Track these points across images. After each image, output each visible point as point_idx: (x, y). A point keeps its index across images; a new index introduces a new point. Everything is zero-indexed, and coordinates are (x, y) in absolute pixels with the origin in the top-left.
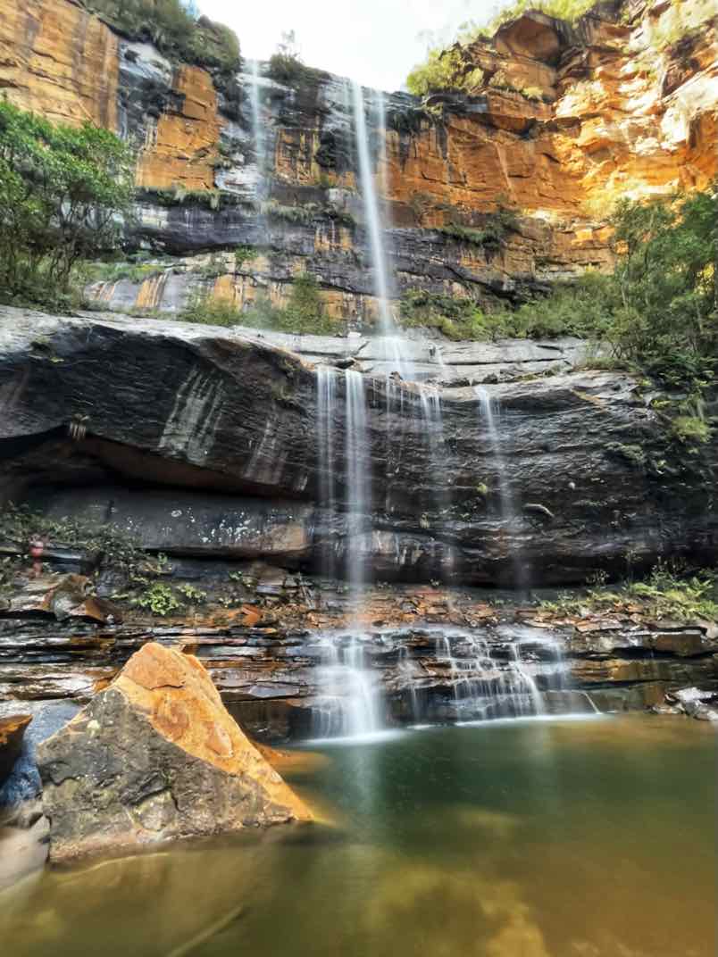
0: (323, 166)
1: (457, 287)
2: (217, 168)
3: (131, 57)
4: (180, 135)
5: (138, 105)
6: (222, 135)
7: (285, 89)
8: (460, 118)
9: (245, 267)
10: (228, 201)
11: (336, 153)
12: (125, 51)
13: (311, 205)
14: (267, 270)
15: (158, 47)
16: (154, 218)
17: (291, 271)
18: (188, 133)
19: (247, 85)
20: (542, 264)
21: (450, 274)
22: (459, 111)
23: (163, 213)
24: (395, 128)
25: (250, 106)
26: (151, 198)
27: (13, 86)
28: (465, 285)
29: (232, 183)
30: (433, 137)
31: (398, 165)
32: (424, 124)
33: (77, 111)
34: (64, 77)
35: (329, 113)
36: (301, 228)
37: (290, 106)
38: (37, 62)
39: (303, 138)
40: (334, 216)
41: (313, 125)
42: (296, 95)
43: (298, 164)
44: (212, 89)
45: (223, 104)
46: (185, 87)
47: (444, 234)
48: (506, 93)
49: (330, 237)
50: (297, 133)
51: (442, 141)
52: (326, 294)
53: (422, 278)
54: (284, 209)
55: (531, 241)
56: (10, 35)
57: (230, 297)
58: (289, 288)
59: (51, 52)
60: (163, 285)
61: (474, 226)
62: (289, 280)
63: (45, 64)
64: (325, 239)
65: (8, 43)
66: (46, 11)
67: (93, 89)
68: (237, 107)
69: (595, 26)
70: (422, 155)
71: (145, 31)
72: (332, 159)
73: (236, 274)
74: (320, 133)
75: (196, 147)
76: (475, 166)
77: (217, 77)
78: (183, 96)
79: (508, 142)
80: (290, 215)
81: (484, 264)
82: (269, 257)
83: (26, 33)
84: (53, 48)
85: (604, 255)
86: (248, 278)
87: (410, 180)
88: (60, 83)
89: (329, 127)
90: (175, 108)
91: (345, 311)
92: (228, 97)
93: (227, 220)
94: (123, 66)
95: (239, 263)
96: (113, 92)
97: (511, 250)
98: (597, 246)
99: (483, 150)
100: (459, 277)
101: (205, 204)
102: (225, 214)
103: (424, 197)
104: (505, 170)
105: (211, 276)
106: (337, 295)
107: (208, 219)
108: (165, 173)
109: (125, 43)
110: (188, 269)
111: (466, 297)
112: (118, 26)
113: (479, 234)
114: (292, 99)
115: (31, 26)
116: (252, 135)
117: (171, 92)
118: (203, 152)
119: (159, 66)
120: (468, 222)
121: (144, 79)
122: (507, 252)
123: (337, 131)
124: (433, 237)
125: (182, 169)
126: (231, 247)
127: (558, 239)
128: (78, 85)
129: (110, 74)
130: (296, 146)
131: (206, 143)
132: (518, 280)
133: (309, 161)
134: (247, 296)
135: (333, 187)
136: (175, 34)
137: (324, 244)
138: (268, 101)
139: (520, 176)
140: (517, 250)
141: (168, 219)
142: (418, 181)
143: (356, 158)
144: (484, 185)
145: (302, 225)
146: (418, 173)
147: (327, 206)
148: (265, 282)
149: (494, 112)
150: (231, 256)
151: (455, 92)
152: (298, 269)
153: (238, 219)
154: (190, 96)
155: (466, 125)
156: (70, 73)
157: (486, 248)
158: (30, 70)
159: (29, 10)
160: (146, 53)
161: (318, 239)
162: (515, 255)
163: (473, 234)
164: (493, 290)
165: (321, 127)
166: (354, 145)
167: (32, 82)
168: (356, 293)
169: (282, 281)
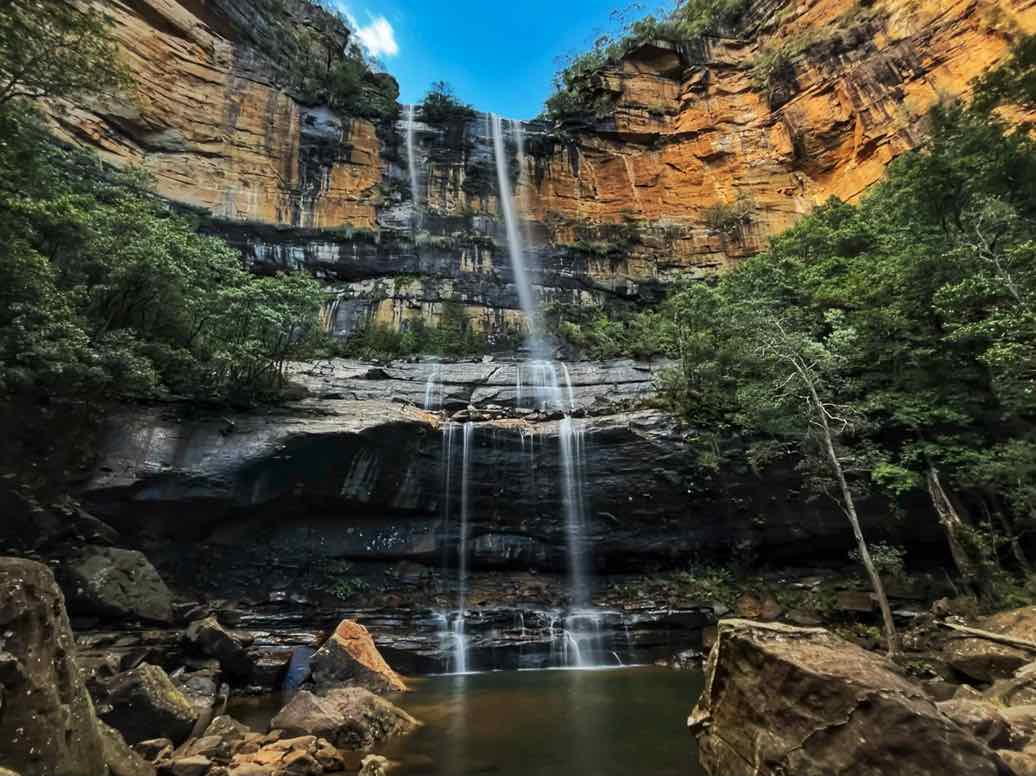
0: (469, 195)
1: (585, 295)
2: (379, 208)
3: (311, 121)
4: (349, 178)
5: (316, 159)
6: (383, 175)
7: (435, 131)
8: (590, 138)
9: (403, 291)
10: (388, 236)
11: (481, 181)
12: (305, 117)
13: (457, 234)
14: (421, 293)
15: (333, 109)
16: (327, 253)
17: (440, 292)
18: (355, 176)
19: (404, 130)
20: (665, 268)
21: (577, 283)
22: (591, 132)
23: (336, 249)
24: (532, 154)
25: (405, 147)
26: (327, 237)
27: (220, 157)
28: (591, 293)
29: (392, 221)
30: (566, 158)
31: (534, 187)
32: (557, 148)
33: (268, 170)
34: (258, 145)
35: (473, 148)
36: (450, 255)
37: (439, 145)
38: (237, 136)
39: (451, 172)
40: (477, 241)
41: (460, 160)
42: (444, 135)
43: (448, 194)
44: (375, 138)
45: (383, 149)
46: (353, 139)
47: (572, 249)
48: (632, 111)
49: (473, 261)
50: (445, 168)
51: (574, 161)
52: (471, 310)
53: (553, 289)
54: (435, 239)
55: (652, 250)
56: (218, 119)
57: (390, 320)
58: (439, 305)
59: (248, 128)
60: (336, 312)
61: (601, 239)
62: (440, 300)
63: (244, 137)
64: (469, 261)
65: (217, 125)
66: (244, 95)
67: (280, 152)
68: (395, 151)
69: (714, 43)
70: (556, 176)
71: (321, 97)
72: (477, 188)
73: (395, 298)
74: (466, 166)
75: (362, 188)
76: (605, 178)
77: (379, 127)
78: (351, 147)
79: (635, 153)
80: (439, 243)
81: (608, 273)
82: (422, 282)
83: (230, 116)
84: (250, 125)
85: (719, 258)
86: (405, 301)
87: (545, 198)
88: (255, 149)
89: (474, 159)
90: (345, 158)
91: (486, 324)
92: (388, 144)
93: (387, 252)
94: (305, 131)
95: (397, 288)
96: (296, 151)
97: (634, 258)
98: (713, 250)
99: (613, 163)
100: (587, 285)
101: (370, 240)
102: (385, 247)
103: (556, 216)
104: (632, 180)
105: (374, 302)
106: (480, 310)
107: (373, 252)
108: (336, 215)
109: (306, 110)
110: (356, 294)
111: (592, 304)
112: (300, 97)
113: (604, 245)
114: (442, 139)
115: (234, 109)
116: (408, 173)
117: (341, 145)
118: (366, 193)
119: (332, 124)
120: (595, 235)
121: (321, 138)
122: (630, 260)
123: (480, 163)
124: (563, 252)
125: (351, 210)
126: (391, 275)
127: (677, 245)
128: (269, 150)
129: (294, 137)
130: (445, 178)
131: (371, 182)
132: (641, 284)
133: (456, 190)
134: (404, 317)
135: (476, 215)
136: (345, 96)
137: (467, 266)
138: (421, 143)
139: (645, 186)
140: (639, 258)
141: (340, 253)
142: (551, 198)
143: (497, 184)
144: (612, 196)
145: (450, 251)
146: (552, 192)
147: (470, 234)
148: (419, 304)
149: (621, 131)
150: (391, 282)
151: (586, 115)
152: (447, 290)
153: (397, 251)
154: (357, 147)
155: (596, 142)
156: (263, 141)
157: (612, 259)
158: (232, 143)
159: (233, 97)
160: (322, 116)
161: (463, 262)
162: (637, 263)
163: (599, 248)
164: (618, 295)
165: (466, 160)
166: (495, 173)
167: (234, 152)
168: (496, 308)
169: (434, 301)
